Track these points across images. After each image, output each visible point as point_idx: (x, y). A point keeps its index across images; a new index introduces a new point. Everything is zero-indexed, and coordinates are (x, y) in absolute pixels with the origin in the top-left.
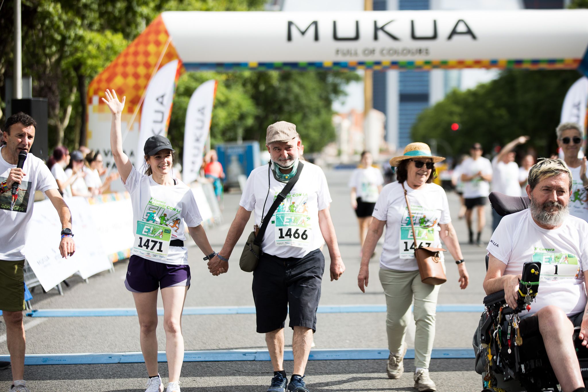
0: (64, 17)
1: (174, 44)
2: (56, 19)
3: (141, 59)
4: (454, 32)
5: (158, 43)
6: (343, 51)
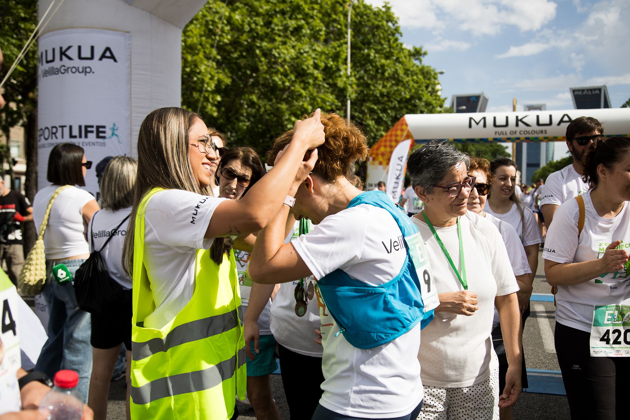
0: (376, 126)
1: (410, 130)
2: (372, 127)
3: (393, 138)
4: (561, 121)
5: (402, 130)
6: (499, 132)
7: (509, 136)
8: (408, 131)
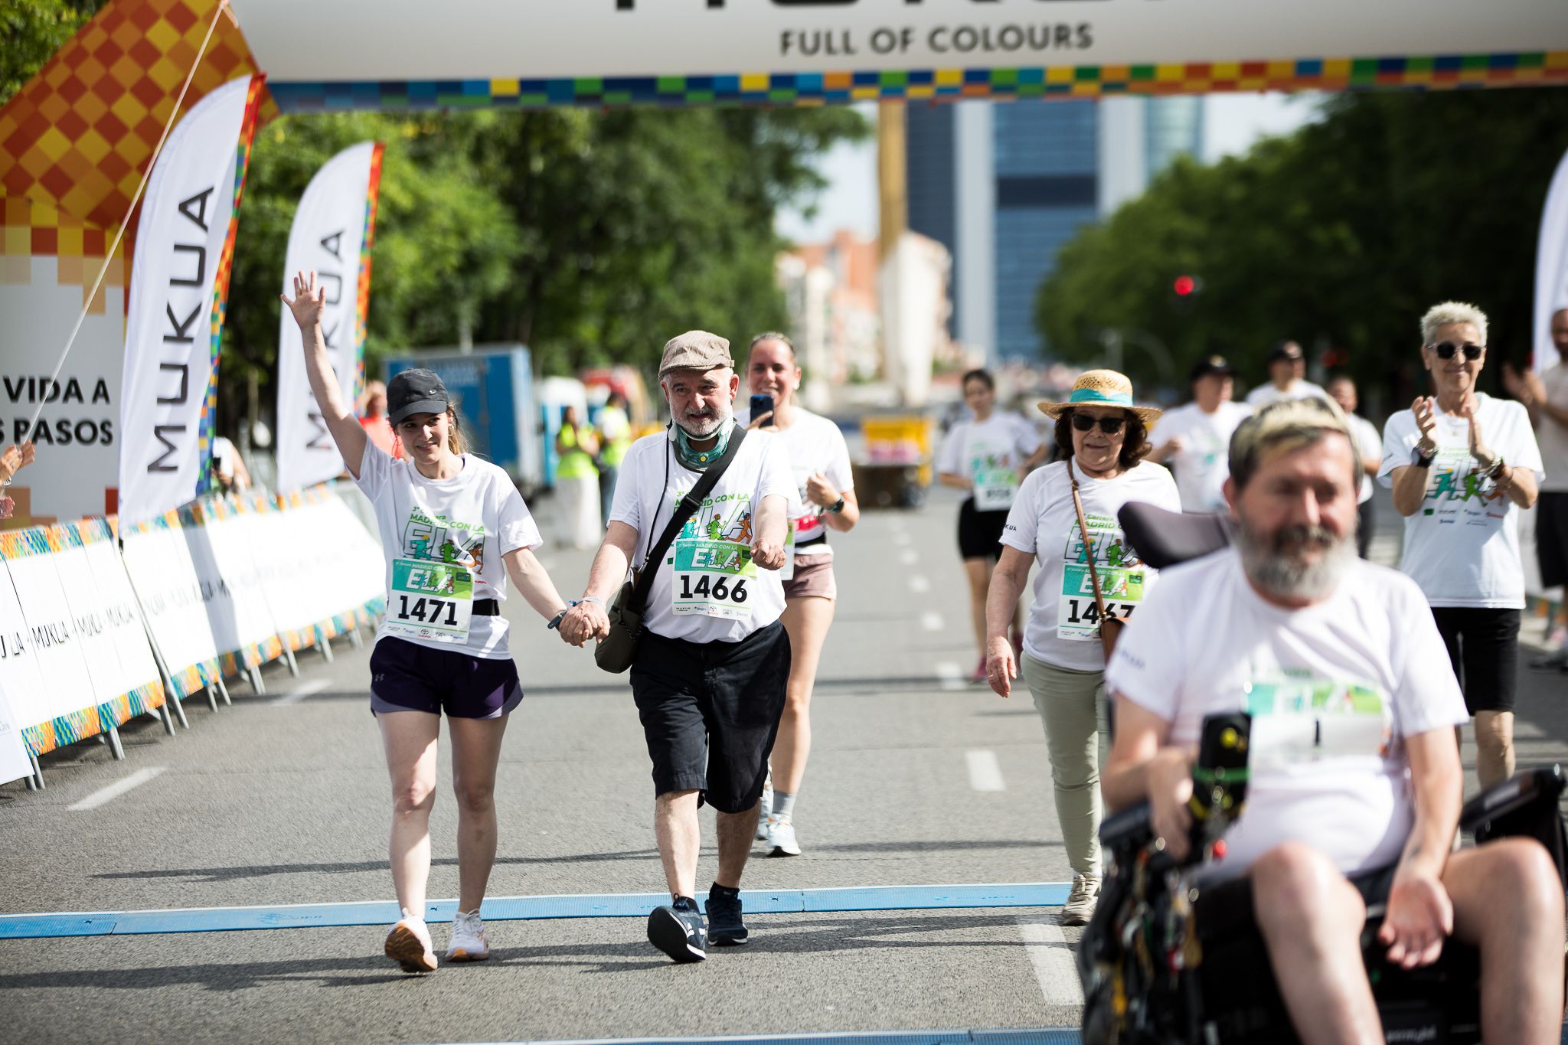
1: (237, 21)
3: (126, 71)
5: (182, 19)
6: (802, 37)
7: (865, 60)
8: (225, 24)
